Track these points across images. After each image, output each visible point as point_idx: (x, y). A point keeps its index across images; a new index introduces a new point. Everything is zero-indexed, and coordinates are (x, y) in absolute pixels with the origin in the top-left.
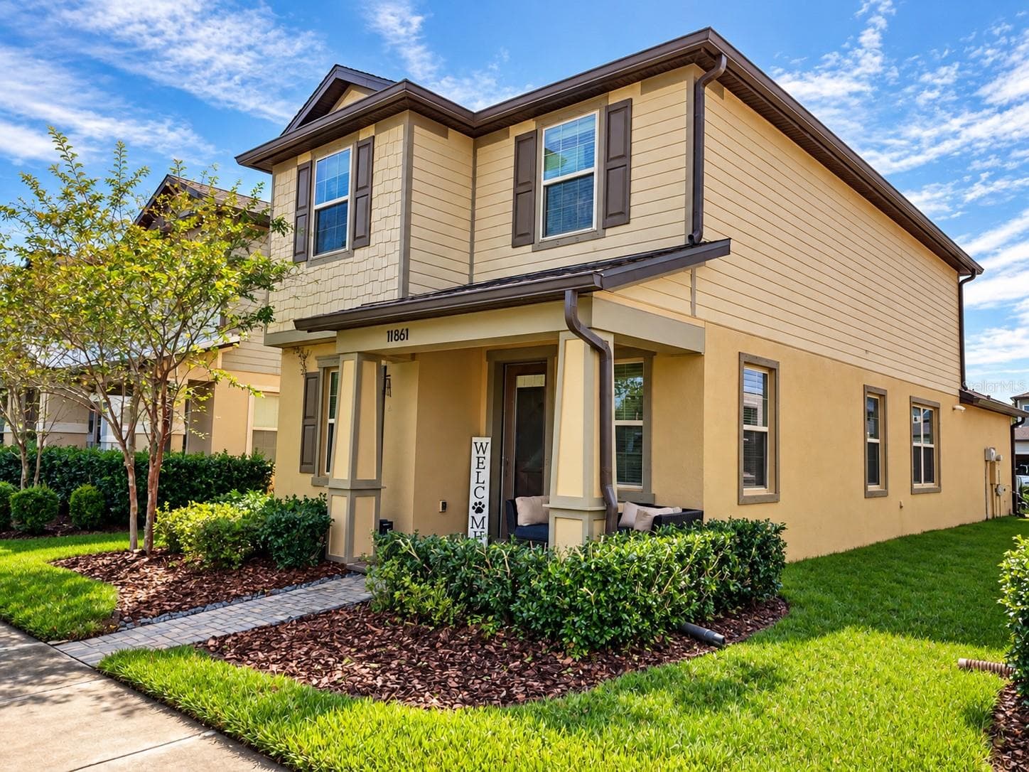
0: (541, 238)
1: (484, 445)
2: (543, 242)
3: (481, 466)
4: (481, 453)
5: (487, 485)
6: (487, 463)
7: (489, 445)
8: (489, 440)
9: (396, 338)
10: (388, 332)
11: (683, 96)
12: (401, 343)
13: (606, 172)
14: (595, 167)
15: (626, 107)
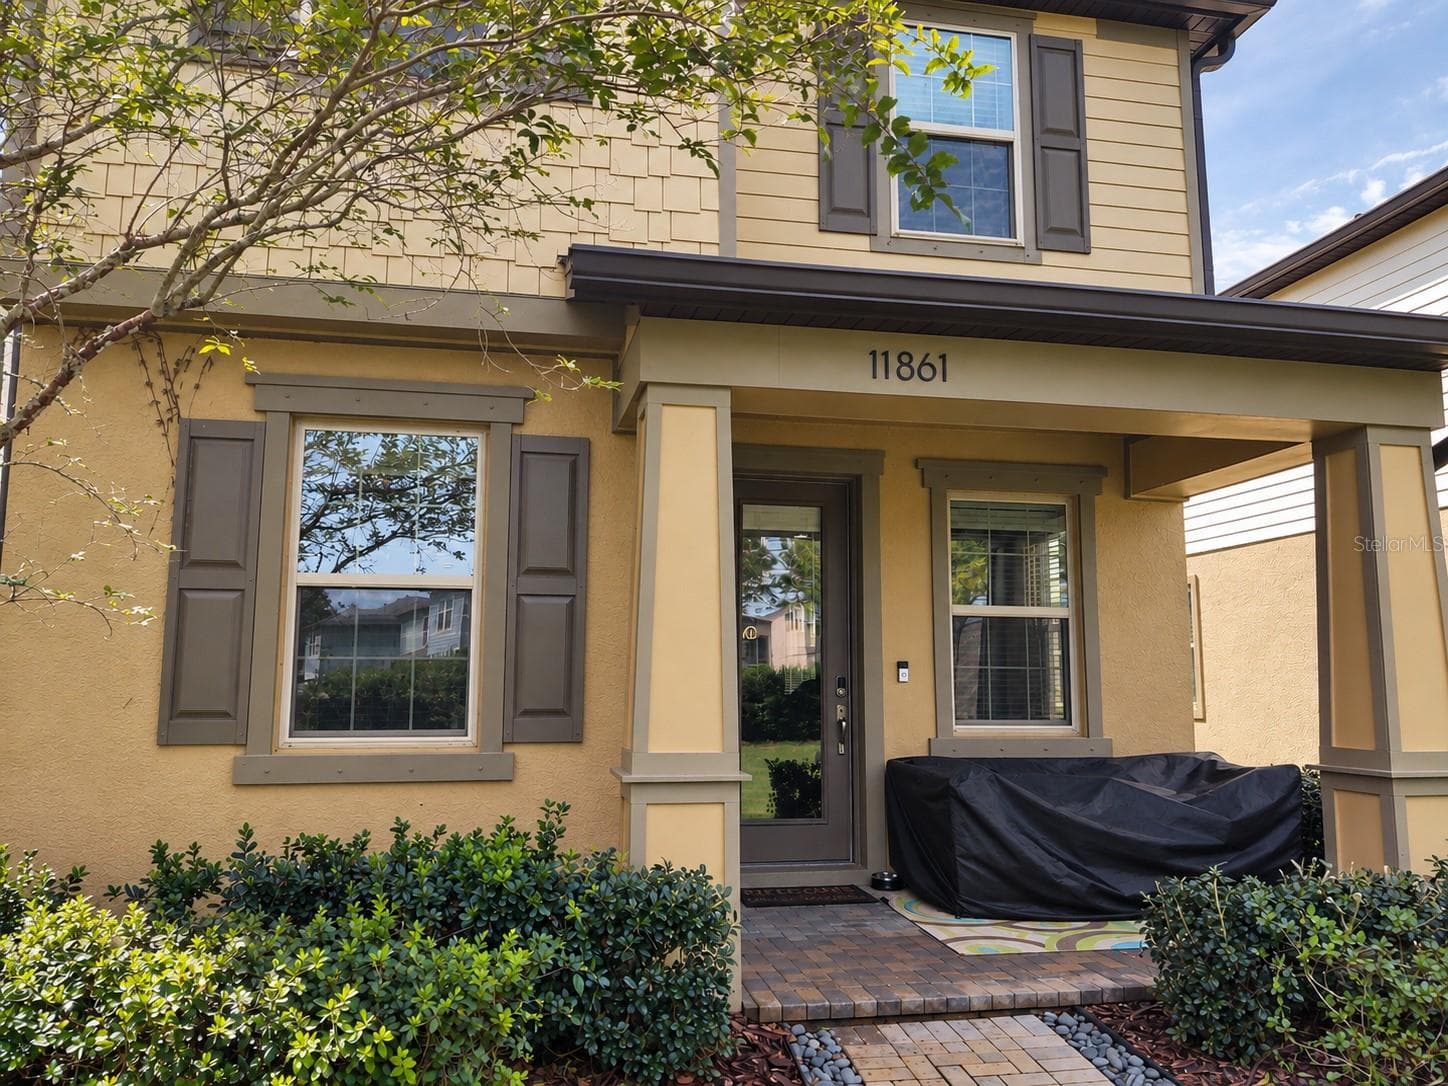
0: (896, 229)
2: (897, 237)
9: (905, 371)
10: (873, 353)
11: (1172, 77)
12: (915, 388)
13: (1041, 150)
14: (1015, 133)
15: (1073, 52)
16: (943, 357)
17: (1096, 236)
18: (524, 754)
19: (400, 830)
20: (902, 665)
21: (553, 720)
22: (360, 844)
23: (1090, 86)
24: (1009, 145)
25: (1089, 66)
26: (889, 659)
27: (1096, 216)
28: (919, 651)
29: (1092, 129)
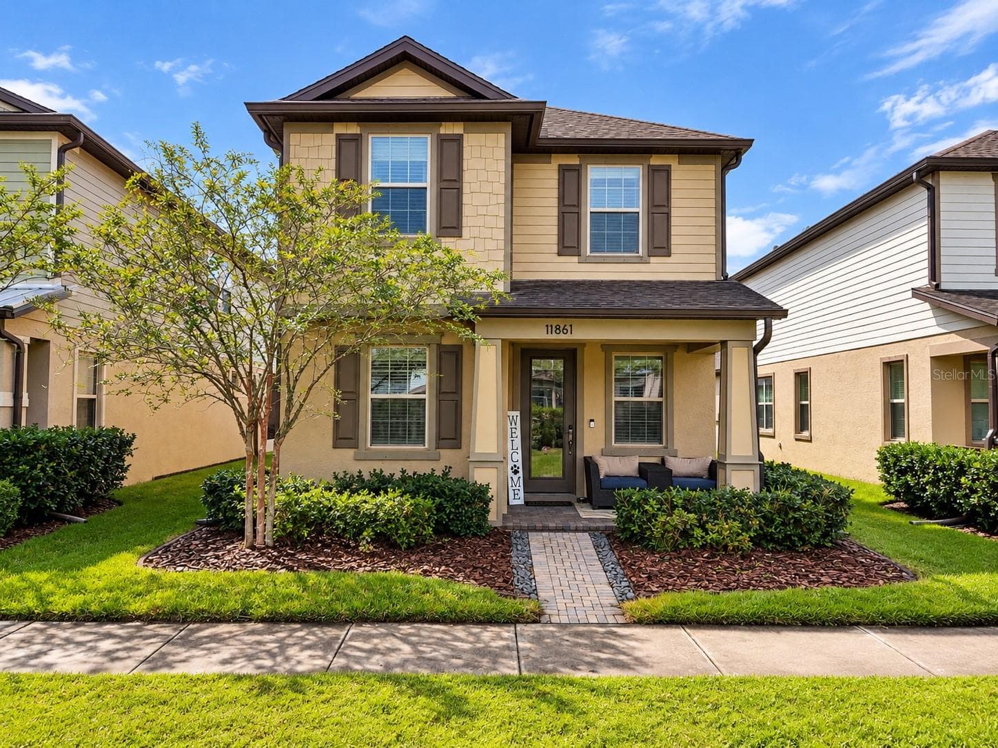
0: (588, 253)
1: (515, 418)
2: (589, 256)
3: (514, 435)
4: (513, 426)
5: (520, 451)
6: (518, 433)
7: (519, 418)
8: (518, 413)
9: (558, 331)
10: (547, 326)
11: (712, 176)
12: (562, 336)
13: (651, 214)
14: (640, 208)
15: (667, 170)
16: (571, 326)
17: (674, 249)
18: (443, 452)
19: (403, 472)
20: (592, 420)
21: (451, 441)
22: (392, 475)
23: (674, 184)
24: (638, 213)
25: (674, 176)
26: (587, 419)
27: (674, 240)
28: (600, 416)
29: (674, 202)
